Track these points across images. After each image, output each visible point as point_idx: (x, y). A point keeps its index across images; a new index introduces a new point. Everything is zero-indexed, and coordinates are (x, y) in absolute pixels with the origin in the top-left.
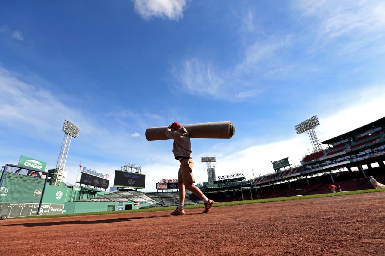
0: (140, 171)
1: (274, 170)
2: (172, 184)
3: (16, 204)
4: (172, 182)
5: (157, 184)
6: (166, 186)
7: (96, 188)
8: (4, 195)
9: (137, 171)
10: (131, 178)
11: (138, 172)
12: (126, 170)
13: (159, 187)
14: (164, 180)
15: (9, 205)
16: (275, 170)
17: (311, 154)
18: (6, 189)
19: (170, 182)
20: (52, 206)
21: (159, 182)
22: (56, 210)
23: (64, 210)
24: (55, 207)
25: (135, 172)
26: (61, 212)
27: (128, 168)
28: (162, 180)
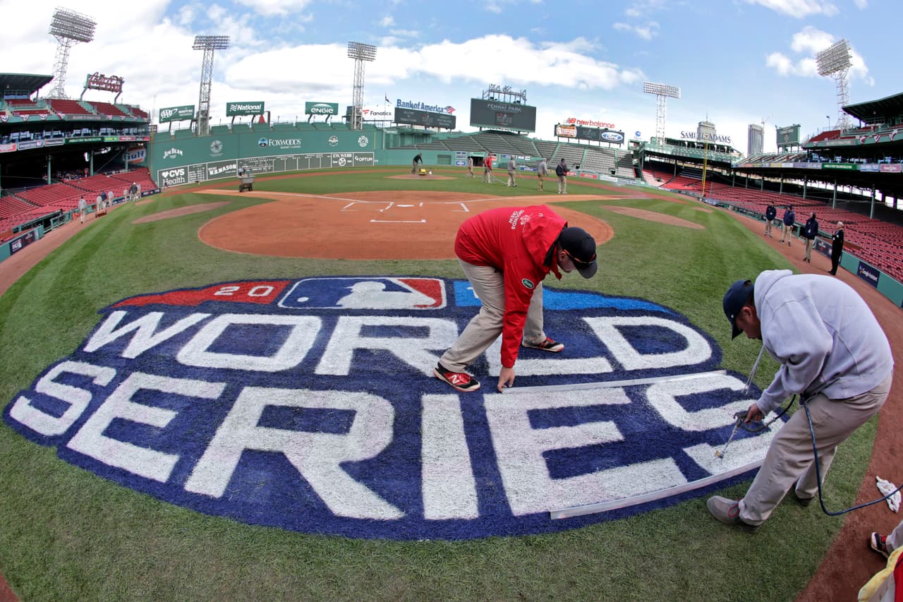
0: (525, 100)
1: (777, 147)
2: (588, 129)
3: (313, 154)
4: (588, 126)
5: (556, 126)
6: (574, 132)
7: (428, 129)
8: (298, 147)
9: (518, 99)
10: (503, 113)
11: (519, 102)
12: (492, 98)
13: (560, 133)
14: (570, 120)
15: (305, 156)
16: (779, 147)
17: (831, 130)
18: (298, 141)
19: (584, 126)
20: (355, 155)
21: (562, 123)
22: (363, 159)
23: (375, 159)
24: (360, 156)
25: (512, 101)
26: (371, 162)
27: (497, 94)
28: (567, 119)
